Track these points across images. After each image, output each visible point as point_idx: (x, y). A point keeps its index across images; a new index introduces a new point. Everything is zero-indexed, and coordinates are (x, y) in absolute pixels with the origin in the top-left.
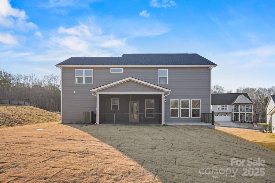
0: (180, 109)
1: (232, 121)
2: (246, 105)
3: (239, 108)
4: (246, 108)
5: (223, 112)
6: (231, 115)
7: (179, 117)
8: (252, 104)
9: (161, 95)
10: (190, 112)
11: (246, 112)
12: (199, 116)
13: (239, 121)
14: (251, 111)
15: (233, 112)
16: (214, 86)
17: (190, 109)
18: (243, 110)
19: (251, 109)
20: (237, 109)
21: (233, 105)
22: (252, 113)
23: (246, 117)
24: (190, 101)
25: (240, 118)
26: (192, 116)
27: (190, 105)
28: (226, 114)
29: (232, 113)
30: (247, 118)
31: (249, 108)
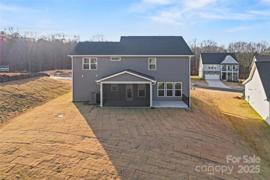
0: (165, 90)
1: (220, 80)
2: (233, 65)
3: (227, 67)
4: (233, 67)
5: (213, 71)
6: (220, 74)
7: (165, 96)
8: (238, 64)
9: (149, 84)
10: (174, 92)
11: (232, 72)
12: (181, 96)
13: (227, 80)
14: (237, 71)
15: (222, 72)
16: (208, 41)
17: (174, 90)
18: (230, 69)
19: (237, 69)
20: (225, 69)
21: (222, 65)
22: (238, 72)
23: (232, 76)
24: (174, 84)
25: (228, 76)
26: (175, 96)
27: (174, 87)
28: (215, 73)
29: (220, 72)
30: (234, 77)
31: (236, 68)
